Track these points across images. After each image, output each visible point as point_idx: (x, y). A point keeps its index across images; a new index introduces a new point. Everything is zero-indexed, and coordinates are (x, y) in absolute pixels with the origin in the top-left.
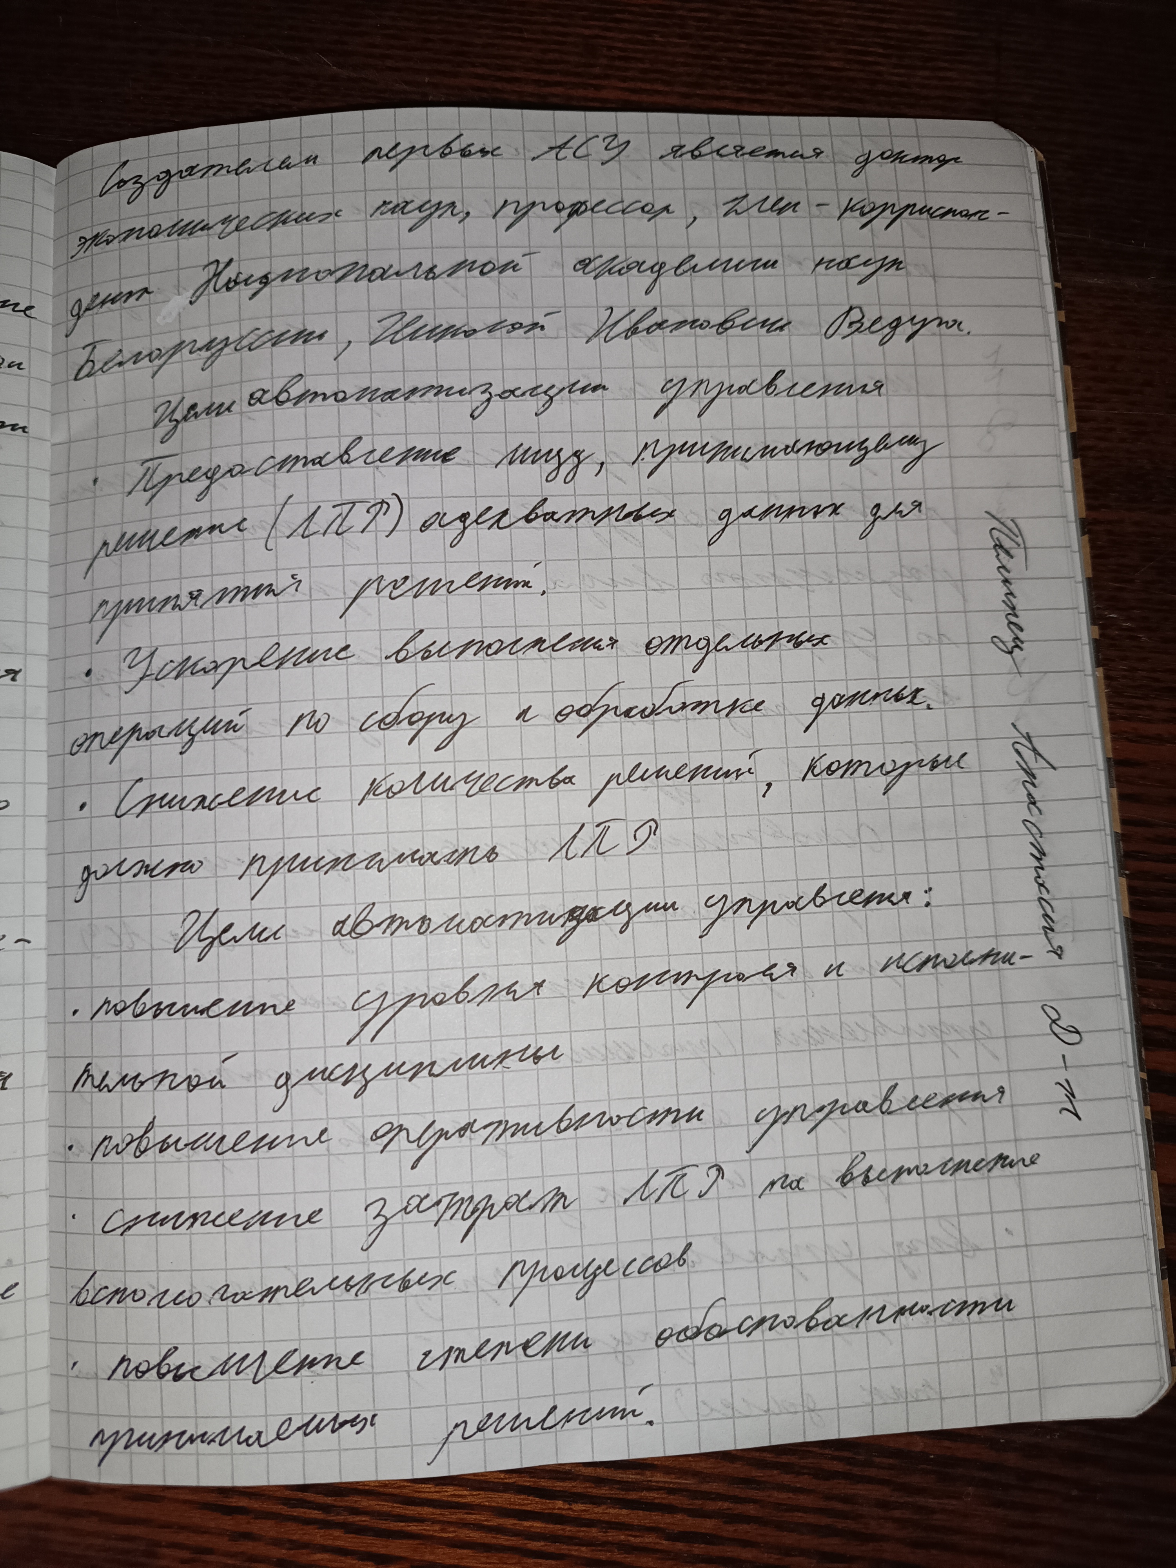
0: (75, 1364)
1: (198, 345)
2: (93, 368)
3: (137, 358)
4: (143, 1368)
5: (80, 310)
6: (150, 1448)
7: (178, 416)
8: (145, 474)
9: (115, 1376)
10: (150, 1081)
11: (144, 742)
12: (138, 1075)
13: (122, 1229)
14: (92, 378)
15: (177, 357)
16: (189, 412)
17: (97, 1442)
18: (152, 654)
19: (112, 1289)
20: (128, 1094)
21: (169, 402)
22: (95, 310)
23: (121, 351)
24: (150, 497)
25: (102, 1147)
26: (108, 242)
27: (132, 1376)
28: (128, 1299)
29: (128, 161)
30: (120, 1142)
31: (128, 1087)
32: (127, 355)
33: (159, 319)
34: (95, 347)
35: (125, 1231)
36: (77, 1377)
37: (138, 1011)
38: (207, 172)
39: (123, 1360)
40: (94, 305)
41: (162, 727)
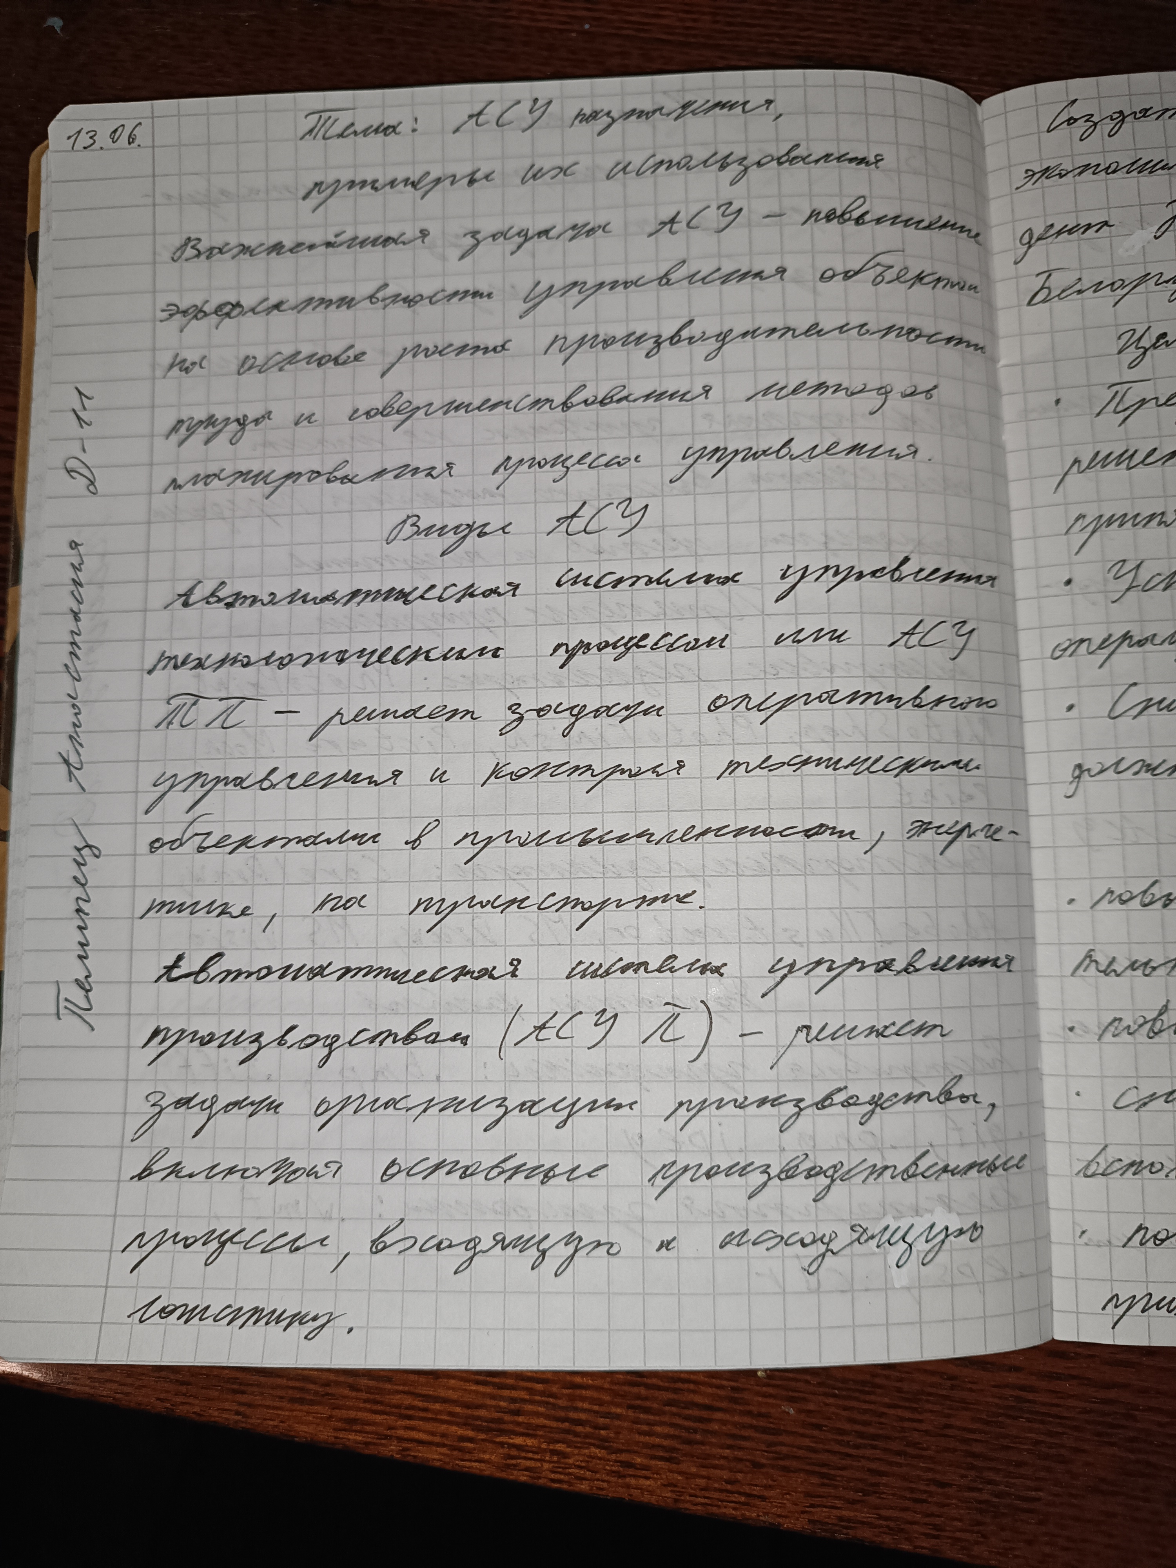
0: (1083, 1232)
1: (1165, 278)
2: (1049, 294)
3: (1098, 287)
4: (1162, 1236)
5: (1031, 239)
6: (1169, 1311)
7: (1146, 343)
8: (1113, 398)
9: (1130, 1244)
10: (1163, 968)
11: (1136, 649)
12: (1150, 960)
13: (1136, 1106)
14: (1047, 304)
15: (1141, 288)
16: (1158, 340)
17: (1110, 1306)
18: (1138, 567)
19: (1126, 1161)
20: (1138, 979)
21: (1134, 330)
22: (1050, 240)
23: (1080, 279)
24: (1122, 419)
25: (1112, 1029)
26: (1061, 176)
27: (1151, 1244)
28: (1144, 1171)
29: (1076, 100)
30: (1131, 1024)
31: (1139, 972)
32: (1086, 283)
33: (1121, 251)
34: (1050, 275)
35: (1140, 1107)
36: (1086, 1244)
37: (1147, 901)
38: (1163, 114)
39: (1140, 1228)
40: (1048, 235)
41: (1155, 635)
